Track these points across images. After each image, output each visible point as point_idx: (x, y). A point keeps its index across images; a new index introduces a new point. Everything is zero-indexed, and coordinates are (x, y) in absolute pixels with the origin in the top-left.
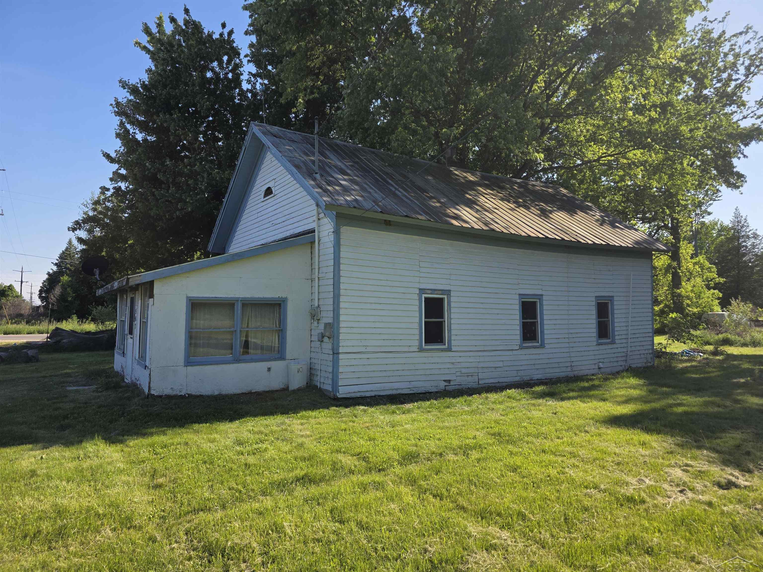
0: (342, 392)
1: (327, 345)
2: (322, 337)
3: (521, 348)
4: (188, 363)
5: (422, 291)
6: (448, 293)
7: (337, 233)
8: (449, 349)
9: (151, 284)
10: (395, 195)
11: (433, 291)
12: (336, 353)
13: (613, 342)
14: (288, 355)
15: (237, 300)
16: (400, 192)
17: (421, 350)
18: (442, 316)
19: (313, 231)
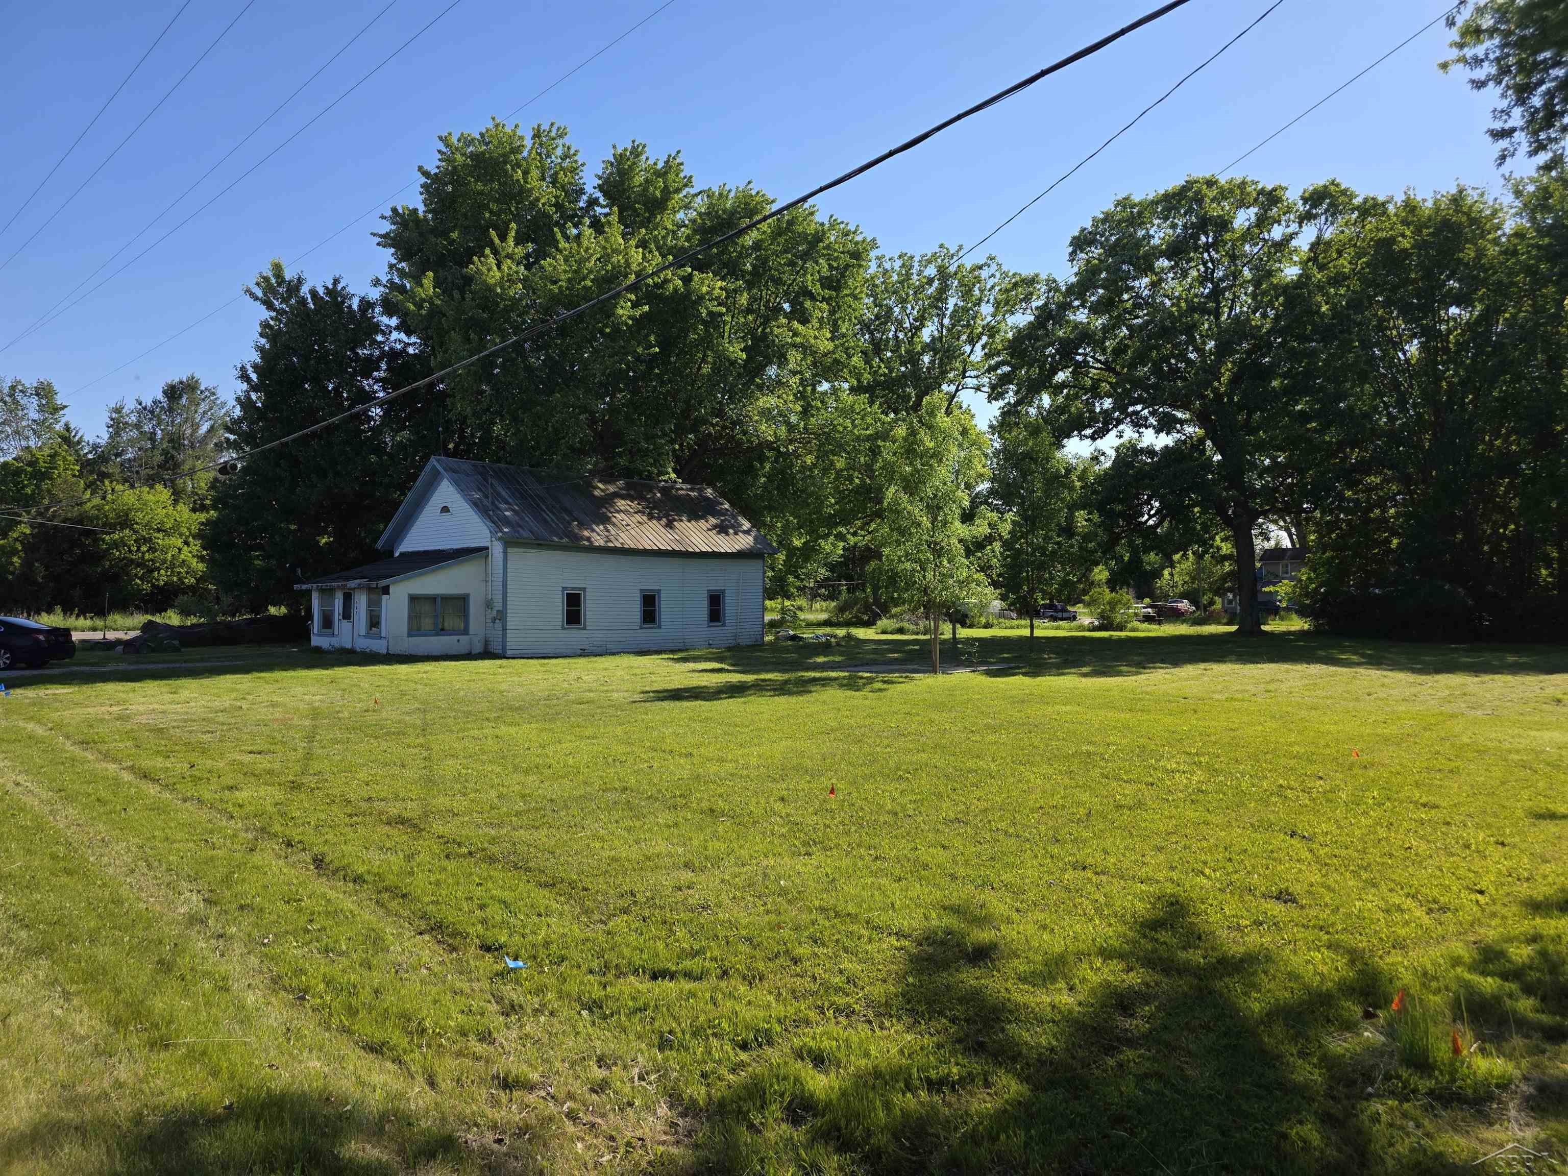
0: (509, 653)
1: (498, 625)
2: (494, 621)
3: (641, 628)
4: (410, 635)
5: (564, 589)
6: (584, 589)
7: (505, 553)
8: (584, 628)
9: (388, 586)
10: (545, 521)
11: (573, 589)
12: (505, 629)
13: (724, 625)
14: (471, 632)
15: (438, 595)
16: (549, 517)
17: (563, 628)
18: (579, 605)
19: (487, 548)
